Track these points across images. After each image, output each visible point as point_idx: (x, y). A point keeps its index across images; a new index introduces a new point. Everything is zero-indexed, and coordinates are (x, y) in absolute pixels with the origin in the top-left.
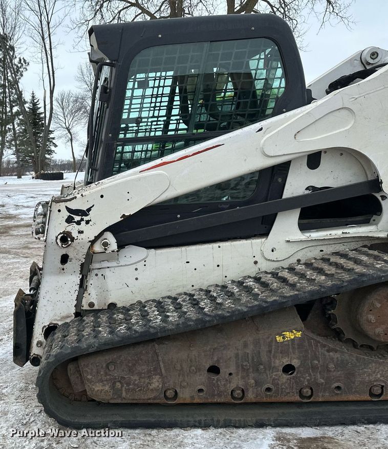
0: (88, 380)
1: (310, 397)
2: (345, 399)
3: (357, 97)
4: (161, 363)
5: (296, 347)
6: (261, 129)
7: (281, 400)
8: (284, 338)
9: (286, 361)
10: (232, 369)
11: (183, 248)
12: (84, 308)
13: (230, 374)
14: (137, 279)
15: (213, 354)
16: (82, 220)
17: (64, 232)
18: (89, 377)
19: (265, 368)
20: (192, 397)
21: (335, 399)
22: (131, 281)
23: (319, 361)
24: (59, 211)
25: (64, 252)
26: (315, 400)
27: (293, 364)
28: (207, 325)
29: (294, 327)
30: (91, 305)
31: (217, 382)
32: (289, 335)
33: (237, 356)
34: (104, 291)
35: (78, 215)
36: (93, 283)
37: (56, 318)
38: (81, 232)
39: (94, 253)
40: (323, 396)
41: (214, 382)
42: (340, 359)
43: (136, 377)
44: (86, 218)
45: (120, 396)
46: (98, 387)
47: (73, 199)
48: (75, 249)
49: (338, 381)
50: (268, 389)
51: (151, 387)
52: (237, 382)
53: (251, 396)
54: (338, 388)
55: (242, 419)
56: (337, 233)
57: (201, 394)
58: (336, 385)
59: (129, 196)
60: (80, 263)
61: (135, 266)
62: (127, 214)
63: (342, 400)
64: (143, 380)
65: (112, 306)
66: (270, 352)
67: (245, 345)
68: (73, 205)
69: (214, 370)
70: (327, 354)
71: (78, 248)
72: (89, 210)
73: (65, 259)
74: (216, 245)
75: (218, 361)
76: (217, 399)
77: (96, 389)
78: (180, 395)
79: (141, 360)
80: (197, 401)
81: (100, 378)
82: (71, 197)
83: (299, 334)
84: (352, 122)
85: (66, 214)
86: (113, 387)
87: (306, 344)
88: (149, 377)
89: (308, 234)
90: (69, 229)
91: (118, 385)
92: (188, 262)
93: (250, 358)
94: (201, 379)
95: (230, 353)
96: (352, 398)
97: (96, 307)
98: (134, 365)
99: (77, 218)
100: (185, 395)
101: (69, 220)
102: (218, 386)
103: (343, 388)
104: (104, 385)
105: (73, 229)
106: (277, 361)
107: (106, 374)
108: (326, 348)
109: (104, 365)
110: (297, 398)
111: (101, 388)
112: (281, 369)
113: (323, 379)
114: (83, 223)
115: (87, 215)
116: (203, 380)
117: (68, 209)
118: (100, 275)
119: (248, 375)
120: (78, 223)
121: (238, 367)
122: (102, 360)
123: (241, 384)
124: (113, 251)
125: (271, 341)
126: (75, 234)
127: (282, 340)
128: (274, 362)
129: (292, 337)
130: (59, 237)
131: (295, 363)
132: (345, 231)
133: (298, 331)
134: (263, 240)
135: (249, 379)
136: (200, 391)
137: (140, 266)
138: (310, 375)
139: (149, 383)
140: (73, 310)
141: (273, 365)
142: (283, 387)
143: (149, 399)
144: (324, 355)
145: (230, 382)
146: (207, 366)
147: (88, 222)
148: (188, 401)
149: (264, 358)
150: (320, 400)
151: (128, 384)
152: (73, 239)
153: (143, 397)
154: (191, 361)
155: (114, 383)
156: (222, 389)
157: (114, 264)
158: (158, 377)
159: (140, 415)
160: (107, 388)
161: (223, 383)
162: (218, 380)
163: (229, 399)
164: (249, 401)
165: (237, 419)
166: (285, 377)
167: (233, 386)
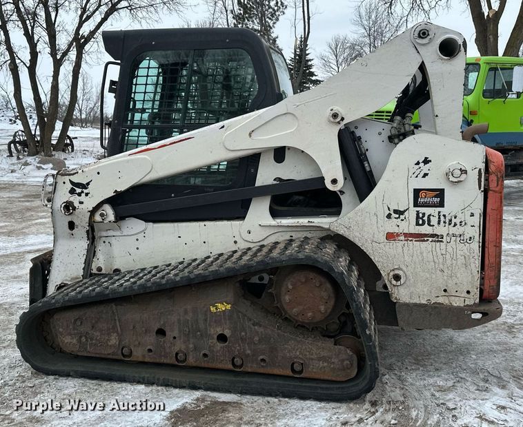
0: (60, 332)
1: (241, 366)
2: (270, 372)
3: (298, 104)
4: (118, 323)
5: (227, 318)
6: (223, 127)
7: (217, 367)
8: (216, 309)
9: (219, 330)
10: (176, 333)
11: (176, 224)
12: (93, 272)
13: (175, 338)
14: (138, 249)
15: (160, 318)
16: (82, 192)
17: (66, 202)
18: (61, 330)
19: (201, 335)
20: (144, 356)
21: (262, 371)
22: (133, 250)
23: (246, 334)
24: (64, 183)
25: (69, 218)
26: (244, 370)
27: (225, 334)
28: (148, 291)
29: (225, 299)
30: (99, 269)
31: (164, 344)
32: (222, 307)
33: (179, 320)
34: (110, 257)
35: (79, 188)
36: (101, 249)
37: (67, 278)
38: (81, 203)
39: (94, 222)
40: (251, 367)
41: (161, 343)
42: (263, 333)
43: (98, 334)
44: (85, 191)
45: (86, 349)
46: (67, 340)
47: (75, 173)
48: (78, 217)
49: (264, 354)
50: (205, 355)
51: (110, 344)
52: (179, 346)
53: (191, 361)
54: (263, 360)
55: (178, 380)
56: (304, 221)
57: (150, 354)
58: (261, 357)
59: (120, 175)
60: (85, 230)
61: (136, 237)
62: (119, 190)
63: (267, 372)
64: (103, 337)
65: (117, 271)
66: (206, 320)
67: (186, 312)
68: (76, 179)
69: (161, 332)
70: (252, 327)
71: (80, 216)
72: (88, 184)
73: (72, 225)
74: (202, 224)
75: (164, 324)
76: (163, 360)
77: (66, 341)
78: (134, 353)
79: (102, 318)
80: (147, 360)
81: (69, 331)
82: (75, 171)
83: (229, 307)
84: (297, 124)
85: (70, 186)
86: (80, 341)
87: (235, 315)
88: (108, 334)
89: (278, 221)
90: (71, 199)
91: (83, 339)
92: (180, 237)
93: (190, 324)
94: (151, 340)
95: (174, 318)
96: (276, 371)
97: (103, 272)
98: (96, 322)
99: (78, 190)
100: (138, 354)
101: (72, 192)
102: (164, 348)
103: (267, 360)
104: (73, 338)
105: (75, 199)
106: (212, 330)
107: (74, 329)
108: (252, 322)
109: (73, 321)
110: (230, 367)
111: (69, 341)
112: (216, 337)
113: (251, 350)
114: (83, 195)
115: (86, 188)
116: (153, 341)
117: (72, 182)
118: (107, 242)
119: (189, 340)
120: (79, 195)
121: (180, 331)
122: (72, 315)
123: (183, 347)
124: (110, 222)
125: (206, 311)
126: (76, 204)
127: (215, 311)
128: (210, 331)
129: (224, 309)
130: (63, 206)
131: (227, 333)
132: (311, 220)
133: (228, 304)
134: (241, 222)
135: (189, 344)
136: (150, 350)
137: (140, 236)
138: (239, 345)
139: (108, 340)
140: (81, 272)
141: (209, 333)
142: (218, 354)
143: (109, 354)
144: (251, 328)
145: (174, 345)
146: (156, 329)
147: (87, 194)
148: (140, 359)
149: (202, 326)
150: (250, 370)
151: (92, 339)
152: (74, 209)
153: (103, 352)
154: (143, 322)
155: (81, 337)
156: (168, 350)
157: (118, 233)
158: (115, 334)
159: (100, 368)
160: (75, 341)
161: (168, 345)
162: (164, 342)
163: (173, 361)
164: (190, 365)
165: (174, 379)
166: (219, 345)
167: (176, 349)
